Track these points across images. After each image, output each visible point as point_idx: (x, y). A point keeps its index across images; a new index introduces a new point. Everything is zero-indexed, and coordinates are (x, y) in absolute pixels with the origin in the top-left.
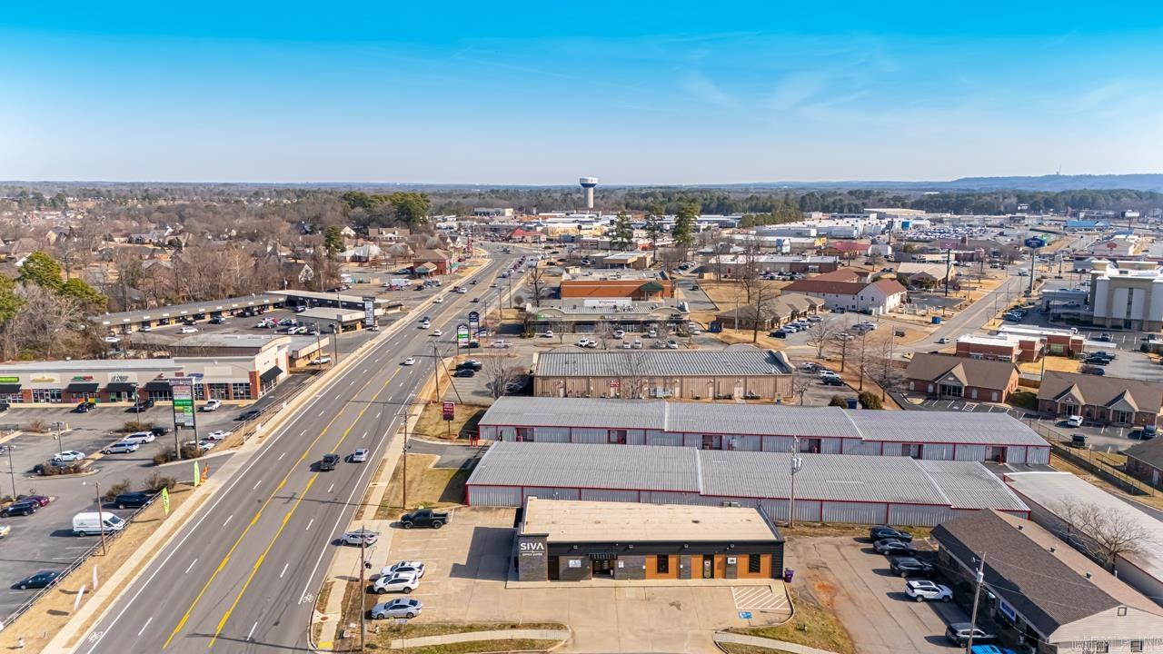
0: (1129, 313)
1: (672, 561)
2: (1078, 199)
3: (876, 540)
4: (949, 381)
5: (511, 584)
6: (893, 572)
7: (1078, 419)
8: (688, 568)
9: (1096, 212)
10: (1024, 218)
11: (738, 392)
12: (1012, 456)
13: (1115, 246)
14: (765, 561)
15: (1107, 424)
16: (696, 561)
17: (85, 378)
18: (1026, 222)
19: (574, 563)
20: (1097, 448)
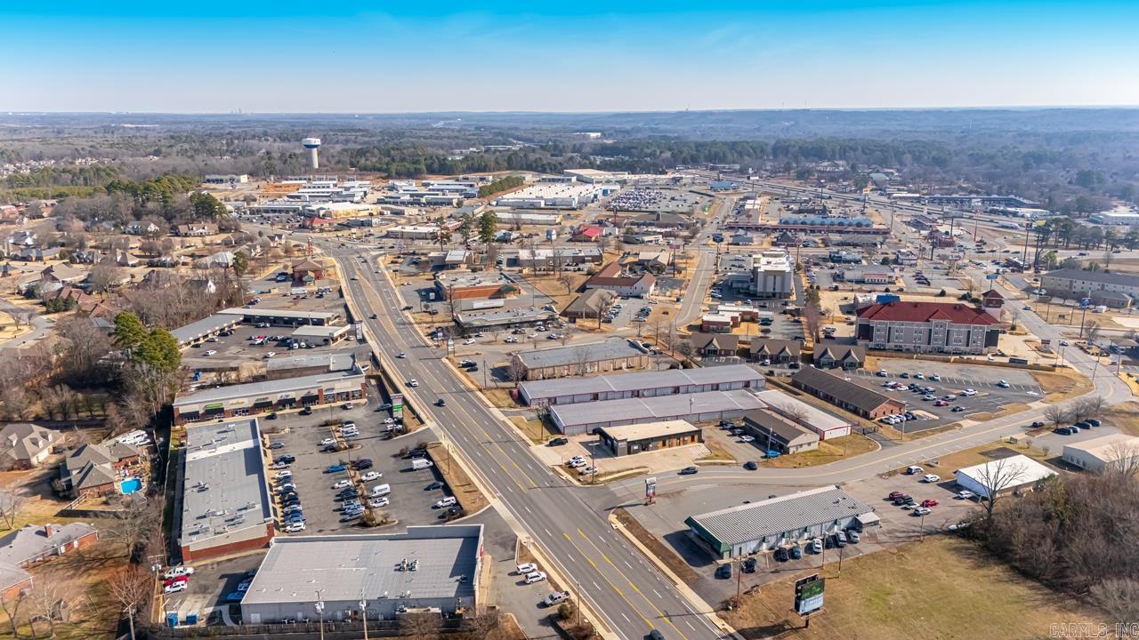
0: (774, 289)
1: (667, 442)
2: (713, 153)
3: (722, 425)
4: (711, 348)
5: (616, 458)
6: (734, 435)
7: (768, 361)
8: (672, 444)
9: (727, 166)
10: (682, 178)
11: (624, 365)
12: (752, 385)
13: (751, 216)
14: (696, 437)
15: (779, 362)
16: (675, 441)
17: (264, 399)
18: (684, 181)
19: (636, 447)
20: (780, 375)
